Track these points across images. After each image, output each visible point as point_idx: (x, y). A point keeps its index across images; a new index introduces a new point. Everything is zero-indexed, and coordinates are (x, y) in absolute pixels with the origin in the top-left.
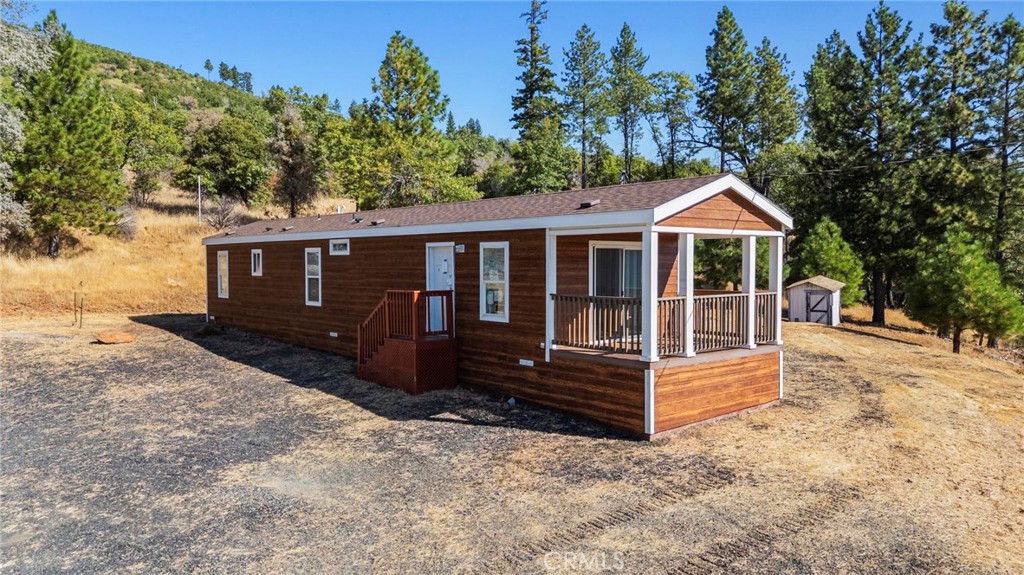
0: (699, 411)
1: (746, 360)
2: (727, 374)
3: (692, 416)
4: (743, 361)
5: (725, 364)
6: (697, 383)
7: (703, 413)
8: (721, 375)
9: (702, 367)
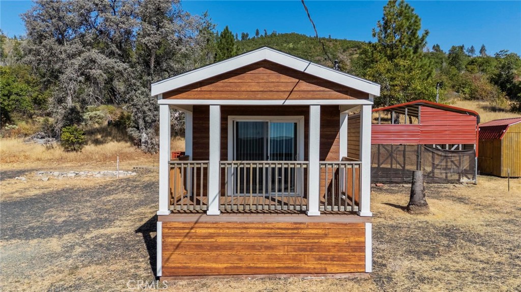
0: (225, 265)
1: (302, 226)
2: (269, 236)
3: (215, 268)
4: (297, 226)
5: (266, 226)
6: (222, 240)
7: (231, 268)
8: (261, 236)
9: (229, 225)
